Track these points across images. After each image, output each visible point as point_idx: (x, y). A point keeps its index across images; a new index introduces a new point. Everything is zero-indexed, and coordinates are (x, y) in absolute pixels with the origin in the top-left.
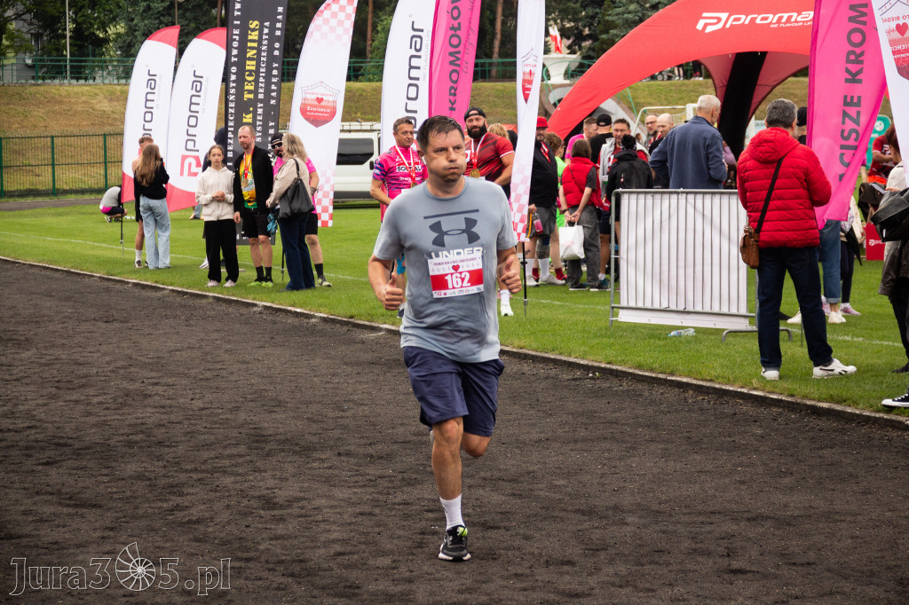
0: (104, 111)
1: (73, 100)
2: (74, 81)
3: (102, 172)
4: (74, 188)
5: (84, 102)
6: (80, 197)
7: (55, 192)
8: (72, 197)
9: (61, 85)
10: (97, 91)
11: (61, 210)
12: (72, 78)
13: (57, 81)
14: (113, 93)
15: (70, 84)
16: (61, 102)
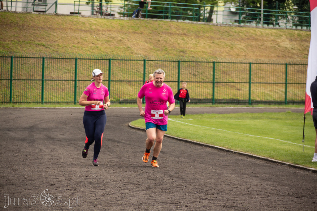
0: (286, 48)
1: (265, 39)
2: (266, 26)
3: (284, 90)
4: (264, 100)
5: (273, 41)
6: (267, 107)
7: (251, 102)
8: (262, 107)
9: (257, 27)
10: (281, 33)
11: (256, 115)
12: (264, 23)
13: (253, 24)
14: (292, 35)
15: (263, 27)
16: (256, 40)
